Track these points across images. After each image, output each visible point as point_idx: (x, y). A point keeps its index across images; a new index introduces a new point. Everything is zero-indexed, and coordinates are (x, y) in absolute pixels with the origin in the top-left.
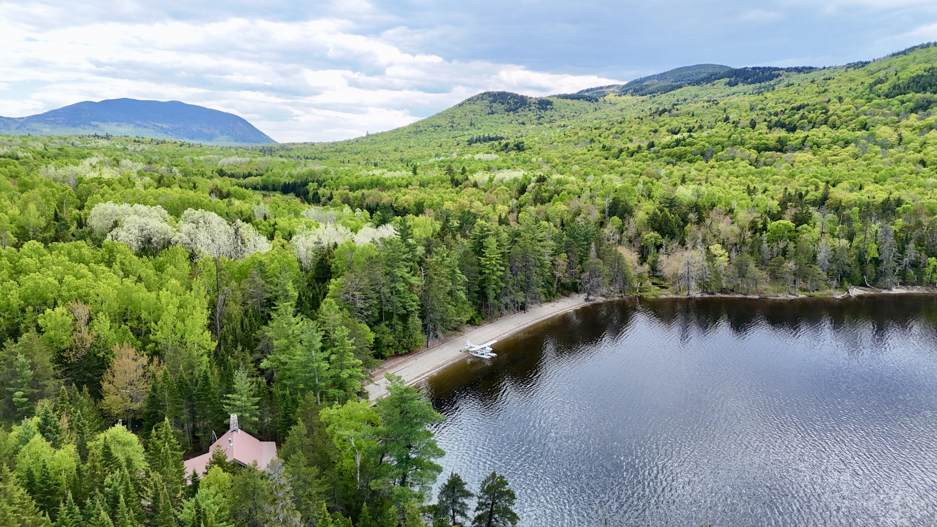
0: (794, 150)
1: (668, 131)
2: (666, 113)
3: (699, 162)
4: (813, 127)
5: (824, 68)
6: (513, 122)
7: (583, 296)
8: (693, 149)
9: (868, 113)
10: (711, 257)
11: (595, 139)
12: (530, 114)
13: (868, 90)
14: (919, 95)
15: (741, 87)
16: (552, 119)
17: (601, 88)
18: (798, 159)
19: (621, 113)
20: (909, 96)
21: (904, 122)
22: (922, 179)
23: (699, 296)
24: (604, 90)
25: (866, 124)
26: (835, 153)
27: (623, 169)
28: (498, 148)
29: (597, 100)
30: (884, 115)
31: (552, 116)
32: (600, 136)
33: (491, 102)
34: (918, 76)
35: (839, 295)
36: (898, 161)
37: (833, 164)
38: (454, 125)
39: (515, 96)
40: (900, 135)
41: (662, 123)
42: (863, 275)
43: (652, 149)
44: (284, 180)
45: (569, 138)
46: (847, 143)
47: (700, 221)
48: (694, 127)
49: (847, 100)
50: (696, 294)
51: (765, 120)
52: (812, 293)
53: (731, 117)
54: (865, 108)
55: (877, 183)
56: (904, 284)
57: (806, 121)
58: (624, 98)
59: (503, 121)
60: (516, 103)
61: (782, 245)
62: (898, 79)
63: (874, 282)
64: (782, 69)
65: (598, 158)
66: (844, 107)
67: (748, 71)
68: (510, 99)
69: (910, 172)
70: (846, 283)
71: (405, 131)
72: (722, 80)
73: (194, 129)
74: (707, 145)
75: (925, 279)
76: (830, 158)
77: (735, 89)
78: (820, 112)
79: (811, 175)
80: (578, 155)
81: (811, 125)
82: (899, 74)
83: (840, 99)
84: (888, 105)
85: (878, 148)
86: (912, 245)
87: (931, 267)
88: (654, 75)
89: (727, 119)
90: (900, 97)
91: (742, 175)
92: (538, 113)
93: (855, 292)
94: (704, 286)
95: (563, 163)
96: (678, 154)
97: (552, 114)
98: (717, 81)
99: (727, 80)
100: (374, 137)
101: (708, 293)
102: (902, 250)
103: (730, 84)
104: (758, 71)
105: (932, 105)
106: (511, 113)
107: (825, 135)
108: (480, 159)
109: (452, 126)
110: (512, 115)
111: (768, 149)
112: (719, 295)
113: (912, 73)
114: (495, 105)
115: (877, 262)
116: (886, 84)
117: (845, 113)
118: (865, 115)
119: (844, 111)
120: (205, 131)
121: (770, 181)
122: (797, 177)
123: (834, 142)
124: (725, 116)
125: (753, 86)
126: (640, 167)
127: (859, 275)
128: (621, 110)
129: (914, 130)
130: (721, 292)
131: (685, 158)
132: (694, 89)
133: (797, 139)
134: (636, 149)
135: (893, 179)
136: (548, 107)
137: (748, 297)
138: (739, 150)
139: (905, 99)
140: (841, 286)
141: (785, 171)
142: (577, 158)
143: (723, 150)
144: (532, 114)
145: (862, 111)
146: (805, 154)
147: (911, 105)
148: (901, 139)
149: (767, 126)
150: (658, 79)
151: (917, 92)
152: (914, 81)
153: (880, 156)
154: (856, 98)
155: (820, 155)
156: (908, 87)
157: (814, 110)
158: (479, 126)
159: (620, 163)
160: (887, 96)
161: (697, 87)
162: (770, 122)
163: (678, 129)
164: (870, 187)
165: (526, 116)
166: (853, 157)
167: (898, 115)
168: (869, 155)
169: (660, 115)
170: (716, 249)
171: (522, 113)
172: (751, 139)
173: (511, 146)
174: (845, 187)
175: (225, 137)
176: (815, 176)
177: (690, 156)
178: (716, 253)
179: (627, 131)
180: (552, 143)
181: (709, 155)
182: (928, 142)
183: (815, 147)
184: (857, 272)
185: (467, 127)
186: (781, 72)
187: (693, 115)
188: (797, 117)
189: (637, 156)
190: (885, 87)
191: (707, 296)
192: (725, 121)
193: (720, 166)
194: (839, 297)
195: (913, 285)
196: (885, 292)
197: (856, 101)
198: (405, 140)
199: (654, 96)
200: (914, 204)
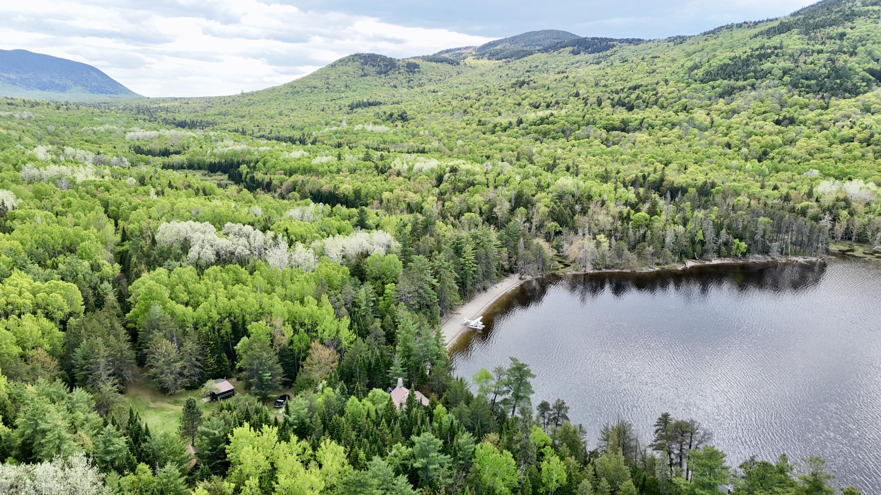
0: (635, 130)
1: (530, 104)
2: (526, 85)
3: (562, 140)
4: (647, 107)
5: (650, 40)
6: (385, 85)
7: (517, 276)
8: (555, 127)
9: (688, 96)
10: (598, 244)
11: (468, 110)
12: (400, 77)
13: (687, 75)
14: (726, 82)
15: (583, 56)
16: (421, 82)
17: (459, 49)
18: (638, 139)
19: (482, 79)
20: (718, 82)
21: (714, 106)
22: (728, 161)
23: (591, 272)
24: (462, 51)
25: (686, 106)
26: (665, 134)
27: (501, 145)
28: (384, 117)
29: (458, 64)
30: (700, 98)
31: (420, 80)
32: (471, 107)
33: (362, 64)
34: (725, 64)
35: (680, 267)
36: (711, 144)
37: (664, 144)
38: (330, 87)
39: (384, 59)
40: (712, 119)
41: (523, 96)
42: (694, 252)
43: (521, 125)
44: (209, 160)
45: (445, 108)
46: (674, 125)
47: (584, 212)
48: (551, 102)
49: (671, 83)
50: (590, 270)
51: (609, 98)
52: (663, 267)
53: (580, 92)
54: (685, 91)
55: (696, 163)
56: (719, 256)
57: (641, 101)
58: (481, 61)
59: (377, 84)
60: (386, 66)
61: (642, 232)
62: (710, 66)
63: (701, 256)
64: (616, 40)
65: (477, 133)
66: (670, 90)
67: (588, 41)
68: (380, 61)
69: (719, 153)
70: (684, 258)
71: (282, 92)
72: (567, 48)
73: (44, 80)
74: (566, 123)
75: (732, 253)
76: (662, 139)
77: (578, 57)
78: (652, 93)
79: (649, 155)
80: (459, 129)
81: (645, 104)
82: (711, 62)
83: (666, 81)
84: (703, 89)
85: (696, 131)
86: (724, 231)
87: (736, 246)
88: (506, 39)
89: (577, 95)
90: (711, 83)
91: (598, 155)
92: (408, 76)
93: (690, 264)
94: (595, 265)
95: (448, 137)
96: (543, 131)
97: (420, 77)
98: (562, 49)
99: (571, 48)
100: (250, 97)
101: (597, 269)
102: (718, 235)
103: (575, 53)
104: (596, 41)
105: (735, 91)
106: (383, 75)
107: (657, 117)
108: (372, 131)
109: (328, 88)
110: (384, 78)
111: (614, 129)
112: (604, 270)
113: (720, 61)
114: (366, 67)
115: (703, 243)
116: (701, 70)
117: (671, 96)
118: (686, 98)
119: (669, 94)
120: (57, 81)
121: (619, 160)
122: (639, 157)
123: (664, 124)
124: (575, 91)
125: (593, 55)
126: (515, 144)
127: (691, 252)
128: (482, 75)
129: (722, 113)
130: (606, 268)
131: (549, 135)
132: (544, 56)
133: (636, 120)
134: (508, 125)
135: (709, 160)
136: (416, 70)
137: (624, 271)
138: (592, 129)
139: (715, 85)
140: (681, 261)
141: (629, 150)
142: (459, 132)
143: (579, 129)
144: (403, 77)
145: (683, 94)
146: (643, 135)
147: (719, 90)
148: (712, 122)
149: (611, 104)
150: (509, 42)
151: (725, 79)
152: (721, 69)
153: (698, 138)
154: (678, 82)
155: (654, 136)
156: (718, 74)
157: (647, 91)
158: (354, 88)
159: (497, 139)
160: (702, 81)
161: (545, 55)
162: (613, 100)
163: (538, 104)
164: (692, 168)
165: (397, 78)
166: (678, 138)
167: (710, 99)
168: (690, 137)
169: (520, 87)
170: (602, 237)
171: (393, 76)
172: (601, 119)
173: (395, 116)
174: (675, 168)
175: (79, 88)
176: (653, 157)
177: (553, 134)
178: (601, 240)
179: (495, 103)
180: (430, 113)
181: (568, 132)
182: (732, 125)
183: (650, 128)
184: (690, 250)
185: (343, 89)
186: (615, 43)
187: (548, 89)
188: (633, 96)
189: (509, 132)
190: (700, 73)
191: (596, 271)
192: (575, 96)
193: (579, 144)
194: (680, 269)
195: (725, 257)
196: (707, 263)
197: (679, 84)
198: (285, 101)
199: (509, 62)
200: (723, 186)
